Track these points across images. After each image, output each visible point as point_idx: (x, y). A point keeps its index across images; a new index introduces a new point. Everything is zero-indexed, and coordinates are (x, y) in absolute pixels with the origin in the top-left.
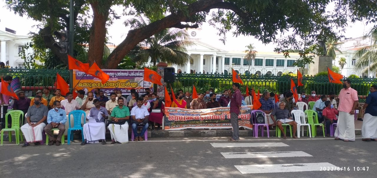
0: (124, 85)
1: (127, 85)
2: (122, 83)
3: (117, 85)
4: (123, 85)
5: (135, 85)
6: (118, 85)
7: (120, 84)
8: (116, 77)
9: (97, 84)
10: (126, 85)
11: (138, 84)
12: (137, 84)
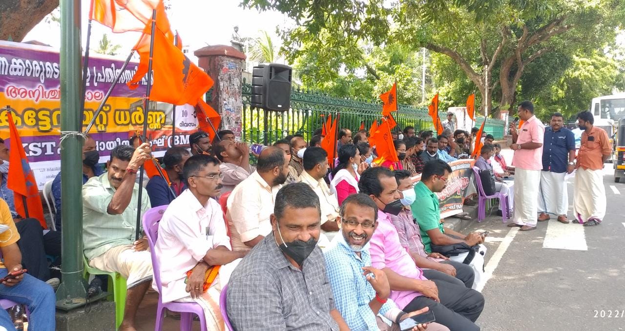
0: (125, 119)
1: (134, 122)
2: (118, 113)
3: (101, 123)
4: (123, 121)
5: (158, 120)
6: (104, 122)
7: (111, 114)
8: (96, 84)
9: (22, 117)
10: (131, 122)
11: (166, 117)
12: (163, 116)
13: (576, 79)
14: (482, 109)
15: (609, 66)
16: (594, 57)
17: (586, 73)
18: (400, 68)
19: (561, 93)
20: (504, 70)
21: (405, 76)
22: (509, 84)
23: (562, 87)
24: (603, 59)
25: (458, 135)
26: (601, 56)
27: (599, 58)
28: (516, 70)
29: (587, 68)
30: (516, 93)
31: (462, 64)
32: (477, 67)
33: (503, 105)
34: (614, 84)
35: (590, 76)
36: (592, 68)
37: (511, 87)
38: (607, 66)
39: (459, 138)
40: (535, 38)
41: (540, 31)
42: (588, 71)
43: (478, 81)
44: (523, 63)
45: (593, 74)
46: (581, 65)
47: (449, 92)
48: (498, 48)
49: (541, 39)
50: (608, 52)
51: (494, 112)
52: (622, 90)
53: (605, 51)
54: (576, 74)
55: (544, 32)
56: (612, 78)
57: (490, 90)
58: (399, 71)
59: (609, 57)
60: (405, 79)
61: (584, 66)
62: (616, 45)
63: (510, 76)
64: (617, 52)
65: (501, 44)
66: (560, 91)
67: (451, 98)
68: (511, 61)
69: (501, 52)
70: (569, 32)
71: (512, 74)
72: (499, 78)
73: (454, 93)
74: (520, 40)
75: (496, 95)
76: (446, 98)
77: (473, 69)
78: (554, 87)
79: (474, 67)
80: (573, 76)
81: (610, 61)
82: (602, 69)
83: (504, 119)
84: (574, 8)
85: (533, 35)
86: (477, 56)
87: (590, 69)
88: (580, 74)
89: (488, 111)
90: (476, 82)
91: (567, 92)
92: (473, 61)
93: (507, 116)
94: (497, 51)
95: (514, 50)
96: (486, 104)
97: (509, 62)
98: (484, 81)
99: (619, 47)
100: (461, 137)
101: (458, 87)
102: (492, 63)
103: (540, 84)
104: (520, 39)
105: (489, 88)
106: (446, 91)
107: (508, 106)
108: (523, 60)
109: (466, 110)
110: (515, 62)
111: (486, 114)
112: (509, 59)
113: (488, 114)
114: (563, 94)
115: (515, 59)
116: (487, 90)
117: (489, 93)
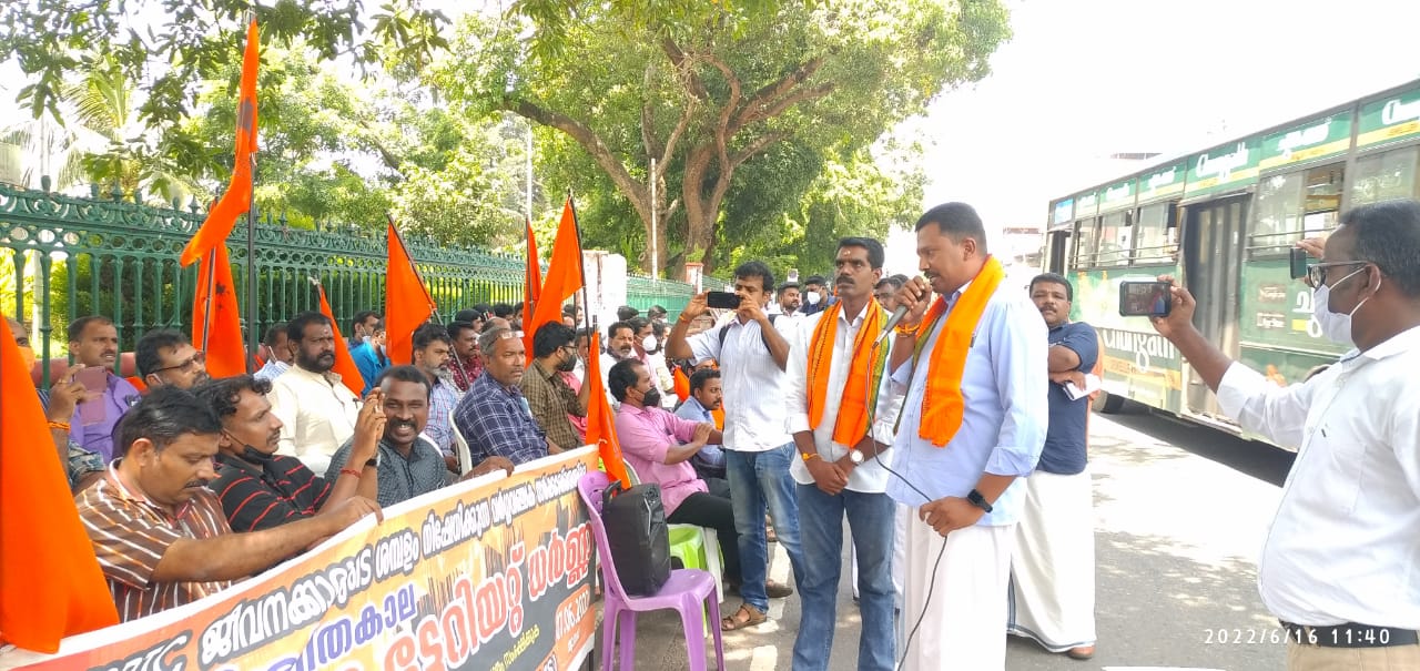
14: (647, 257)
16: (856, 164)
18: (456, 156)
19: (798, 231)
20: (692, 174)
21: (470, 175)
22: (702, 207)
26: (868, 162)
27: (864, 166)
28: (716, 179)
30: (716, 226)
31: (601, 156)
32: (635, 166)
33: (691, 251)
37: (706, 211)
40: (754, 107)
41: (765, 92)
42: (850, 189)
43: (638, 195)
44: (730, 160)
46: (834, 180)
48: (679, 126)
49: (769, 111)
50: (883, 155)
51: (672, 268)
54: (828, 195)
55: (772, 97)
57: (663, 215)
60: (471, 182)
62: (896, 141)
63: (704, 190)
64: (897, 153)
65: (685, 117)
66: (797, 226)
68: (706, 157)
69: (685, 135)
70: (822, 102)
71: (708, 186)
72: (681, 192)
74: (723, 112)
75: (676, 229)
77: (628, 170)
78: (786, 219)
79: (630, 166)
80: (824, 199)
83: (693, 282)
84: (842, 40)
85: (751, 100)
86: (634, 142)
88: (836, 196)
89: (660, 262)
90: (633, 200)
91: (809, 229)
92: (626, 152)
93: (701, 275)
94: (676, 131)
95: (712, 132)
96: (655, 246)
97: (702, 156)
98: (649, 195)
102: (667, 157)
104: (725, 108)
105: (660, 212)
107: (699, 253)
108: (732, 154)
109: (603, 259)
110: (715, 157)
111: (655, 270)
112: (701, 152)
113: (659, 270)
114: (803, 233)
115: (714, 151)
116: (657, 215)
117: (661, 223)
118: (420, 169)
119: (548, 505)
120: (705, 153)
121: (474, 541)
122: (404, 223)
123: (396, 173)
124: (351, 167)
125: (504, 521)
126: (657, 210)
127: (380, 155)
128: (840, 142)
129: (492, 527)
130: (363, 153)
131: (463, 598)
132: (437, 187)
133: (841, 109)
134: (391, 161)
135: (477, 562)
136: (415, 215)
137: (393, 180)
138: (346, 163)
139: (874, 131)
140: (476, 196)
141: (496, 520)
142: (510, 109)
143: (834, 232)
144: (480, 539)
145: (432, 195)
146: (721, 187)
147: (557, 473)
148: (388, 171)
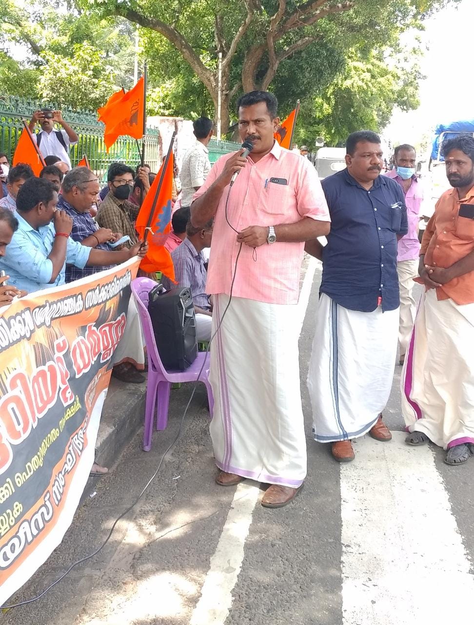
13: (348, 90)
15: (389, 76)
16: (371, 61)
17: (360, 83)
18: (82, 48)
19: (327, 109)
20: (249, 66)
21: (91, 61)
23: (328, 100)
24: (382, 65)
25: (117, 178)
26: (380, 60)
27: (377, 62)
28: (267, 69)
29: (362, 77)
31: (184, 50)
32: (209, 59)
34: (395, 101)
35: (365, 87)
36: (368, 76)
38: (387, 76)
39: (117, 184)
40: (295, 17)
42: (363, 80)
43: (209, 80)
44: (277, 56)
45: (370, 84)
46: (353, 72)
47: (167, 96)
48: (240, 29)
49: (305, 21)
50: (390, 56)
52: (405, 110)
53: (386, 54)
54: (347, 83)
55: (309, 9)
56: (393, 93)
57: (226, 95)
58: (81, 53)
59: (390, 62)
60: (92, 67)
61: (358, 72)
62: (400, 46)
63: (257, 79)
64: (400, 56)
65: (245, 23)
66: (326, 106)
67: (170, 105)
68: (259, 54)
69: (245, 35)
70: (344, 16)
71: (260, 75)
72: (241, 80)
73: (176, 97)
74: (273, 19)
76: (162, 104)
77: (204, 62)
78: (319, 100)
79: (205, 58)
80: (344, 86)
81: (391, 68)
82: (380, 79)
85: (293, 13)
86: (209, 42)
87: (365, 78)
88: (353, 84)
89: (223, 128)
90: (206, 82)
91: (335, 108)
92: (204, 49)
94: (238, 33)
95: (264, 35)
96: (219, 116)
97: (257, 52)
98: (216, 80)
99: (403, 51)
100: (123, 183)
101: (180, 90)
102: (230, 53)
103: (299, 94)
104: (274, 17)
105: (224, 92)
106: (162, 95)
108: (279, 51)
109: (179, 124)
110: (266, 54)
111: (219, 133)
112: (257, 49)
113: (222, 133)
114: (330, 111)
115: (265, 48)
116: (222, 95)
117: (225, 100)
118: (56, 56)
119: (93, 310)
120: (259, 50)
121: (25, 342)
122: (44, 95)
123: (40, 59)
124: (8, 54)
125: (44, 324)
126: (222, 91)
127: (30, 46)
128: (358, 45)
129: (36, 329)
130: (17, 44)
131: (20, 387)
132: (67, 68)
133: (358, 21)
134: (36, 50)
135: (28, 357)
136: (52, 89)
137: (38, 64)
138: (6, 51)
139: (383, 38)
140: (95, 77)
141: (38, 323)
142: (121, 15)
143: (352, 110)
144: (29, 339)
145: (63, 74)
146: (269, 76)
147: (111, 283)
148: (34, 58)
